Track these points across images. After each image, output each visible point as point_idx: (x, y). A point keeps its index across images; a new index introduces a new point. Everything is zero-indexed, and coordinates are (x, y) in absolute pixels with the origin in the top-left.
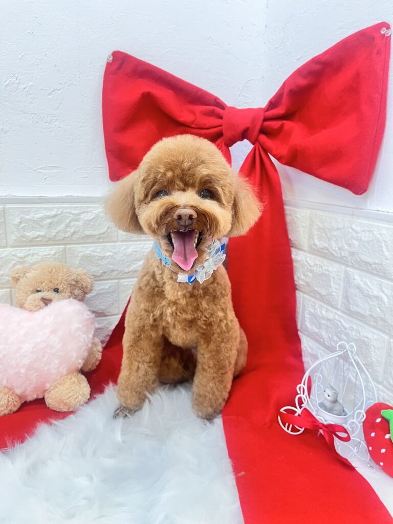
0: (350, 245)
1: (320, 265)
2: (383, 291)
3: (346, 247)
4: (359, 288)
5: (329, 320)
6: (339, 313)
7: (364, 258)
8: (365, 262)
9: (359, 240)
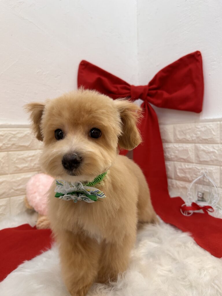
0: (196, 134)
1: (182, 147)
2: (214, 149)
3: (194, 135)
4: (203, 151)
5: (190, 169)
6: (194, 164)
7: (204, 138)
8: (205, 140)
9: (201, 131)
